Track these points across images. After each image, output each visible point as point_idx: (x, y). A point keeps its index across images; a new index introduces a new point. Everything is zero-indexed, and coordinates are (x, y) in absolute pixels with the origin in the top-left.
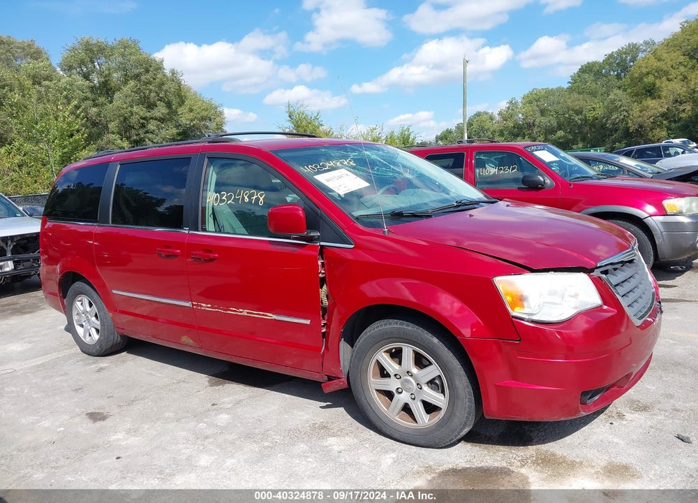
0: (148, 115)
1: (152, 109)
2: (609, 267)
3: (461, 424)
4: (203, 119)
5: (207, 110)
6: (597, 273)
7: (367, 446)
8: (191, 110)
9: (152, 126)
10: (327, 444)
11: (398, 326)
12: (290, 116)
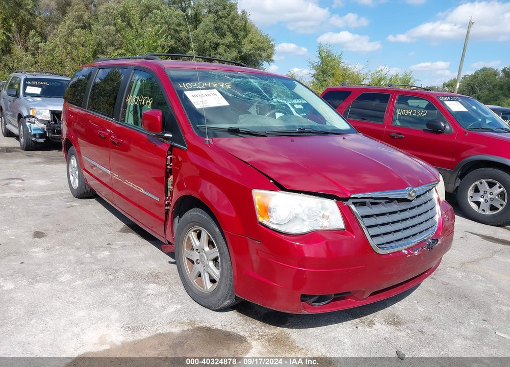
0: (220, 41)
1: (224, 37)
2: (368, 201)
3: (224, 296)
4: (259, 49)
5: (263, 43)
6: (349, 203)
7: (169, 296)
8: (251, 42)
9: (221, 49)
10: (146, 287)
11: (198, 214)
12: (320, 54)
